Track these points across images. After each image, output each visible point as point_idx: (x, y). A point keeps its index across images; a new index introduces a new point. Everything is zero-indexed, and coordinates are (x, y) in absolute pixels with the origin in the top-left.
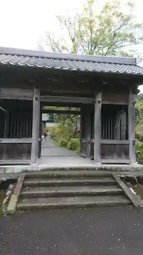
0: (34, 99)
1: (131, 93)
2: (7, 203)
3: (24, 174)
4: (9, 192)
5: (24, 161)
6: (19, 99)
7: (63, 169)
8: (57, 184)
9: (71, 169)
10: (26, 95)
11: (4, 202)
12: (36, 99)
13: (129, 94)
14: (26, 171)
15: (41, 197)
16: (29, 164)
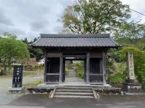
0: (60, 57)
1: (103, 52)
2: (50, 96)
3: (56, 87)
4: (51, 93)
5: (57, 83)
6: (55, 57)
7: (72, 86)
8: (68, 91)
9: (75, 86)
10: (57, 55)
11: (49, 96)
12: (61, 57)
13: (102, 53)
14: (57, 86)
15: (62, 95)
16: (58, 84)
